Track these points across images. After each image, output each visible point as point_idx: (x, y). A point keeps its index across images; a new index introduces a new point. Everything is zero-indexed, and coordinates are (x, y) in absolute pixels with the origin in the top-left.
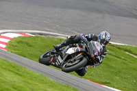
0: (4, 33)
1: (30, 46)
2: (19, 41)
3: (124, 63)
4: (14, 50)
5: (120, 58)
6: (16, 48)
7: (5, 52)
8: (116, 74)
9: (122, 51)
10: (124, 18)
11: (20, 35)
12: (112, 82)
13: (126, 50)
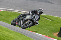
3: (43, 23)
5: (42, 20)
8: (40, 28)
9: (43, 17)
10: (43, 3)
12: (38, 31)
13: (44, 17)
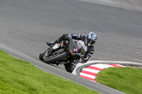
0: (94, 64)
1: (121, 77)
2: (109, 72)
4: (104, 81)
6: (106, 79)
7: (94, 83)
11: (111, 66)
